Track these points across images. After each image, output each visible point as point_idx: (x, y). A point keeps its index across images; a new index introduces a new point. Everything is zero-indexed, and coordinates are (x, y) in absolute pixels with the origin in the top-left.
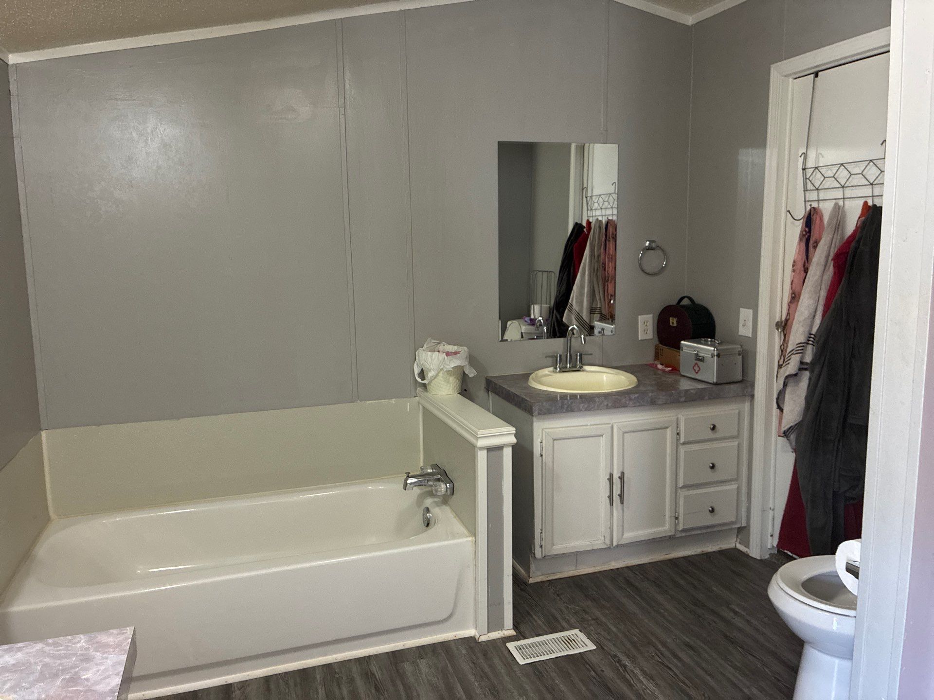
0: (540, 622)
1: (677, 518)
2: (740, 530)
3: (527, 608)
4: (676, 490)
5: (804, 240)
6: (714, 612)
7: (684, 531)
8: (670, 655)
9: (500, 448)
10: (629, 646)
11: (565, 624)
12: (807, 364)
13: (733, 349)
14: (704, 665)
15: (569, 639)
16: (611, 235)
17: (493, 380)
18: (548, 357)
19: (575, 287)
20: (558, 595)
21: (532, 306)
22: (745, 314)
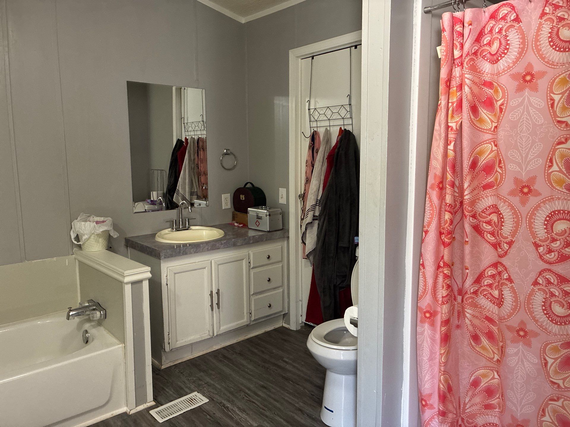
0: (171, 393)
1: (250, 313)
2: (284, 315)
3: (162, 386)
4: (250, 297)
5: (311, 149)
6: (275, 365)
7: (255, 320)
8: (253, 395)
9: (140, 282)
10: (229, 395)
11: (187, 390)
12: (317, 216)
13: (276, 211)
14: (272, 396)
15: (191, 399)
16: (201, 146)
17: (130, 239)
18: (167, 222)
19: (180, 179)
20: (182, 373)
21: (152, 192)
22: (282, 191)
